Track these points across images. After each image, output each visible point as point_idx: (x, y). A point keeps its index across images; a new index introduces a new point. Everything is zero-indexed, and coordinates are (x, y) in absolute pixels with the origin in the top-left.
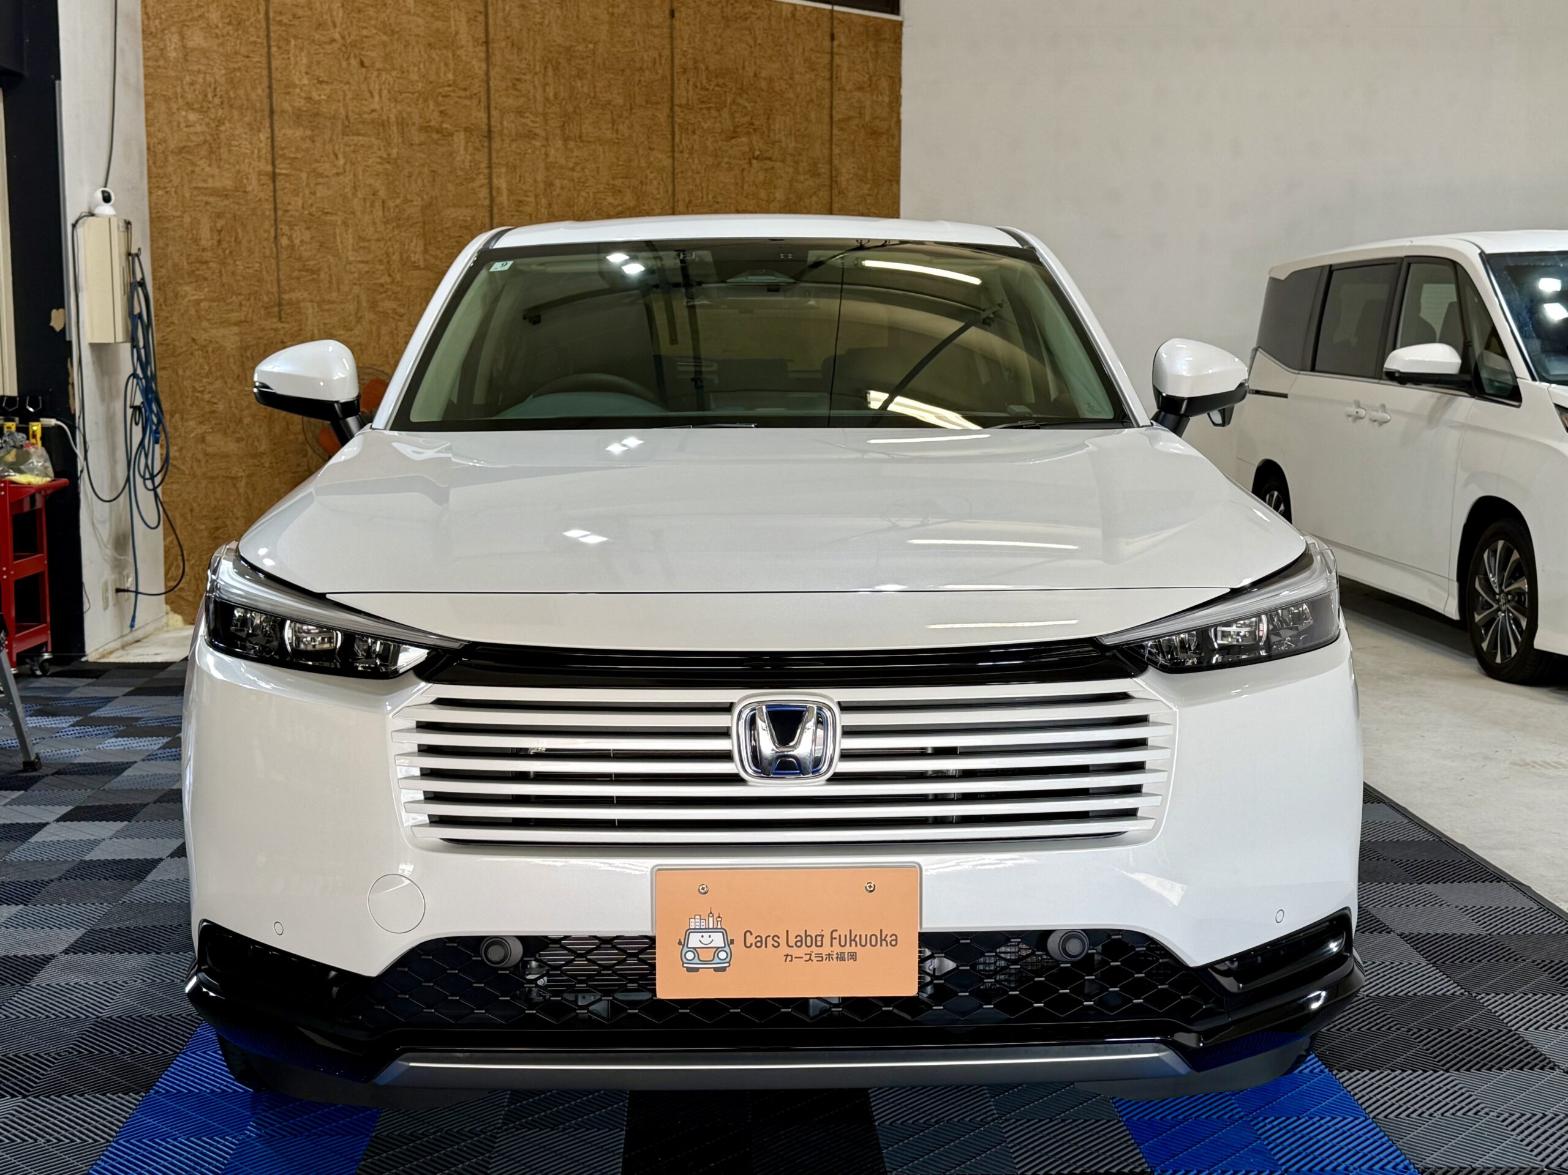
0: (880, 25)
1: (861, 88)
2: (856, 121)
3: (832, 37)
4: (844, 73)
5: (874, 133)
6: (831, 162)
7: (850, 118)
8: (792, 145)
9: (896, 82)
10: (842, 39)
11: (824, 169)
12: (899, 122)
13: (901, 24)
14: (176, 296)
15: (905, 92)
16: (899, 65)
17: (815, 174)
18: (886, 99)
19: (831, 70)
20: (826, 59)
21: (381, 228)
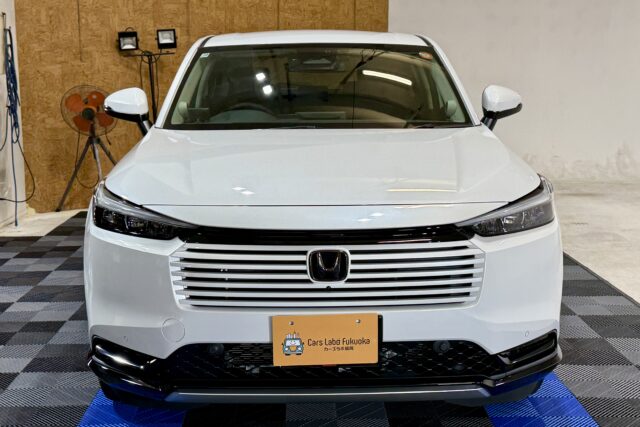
14: (29, 50)
21: (132, 14)
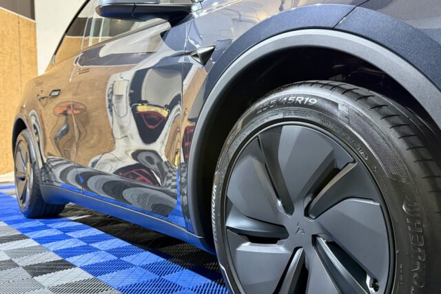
0: (31, 23)
1: (27, 38)
2: (26, 47)
3: (19, 23)
4: (22, 33)
5: (31, 51)
6: (20, 57)
7: (24, 46)
8: (9, 51)
9: (35, 38)
10: (21, 24)
11: (18, 58)
12: (36, 49)
13: (35, 24)
15: (38, 41)
16: (36, 34)
17: (16, 60)
18: (33, 42)
19: (19, 31)
20: (17, 29)
